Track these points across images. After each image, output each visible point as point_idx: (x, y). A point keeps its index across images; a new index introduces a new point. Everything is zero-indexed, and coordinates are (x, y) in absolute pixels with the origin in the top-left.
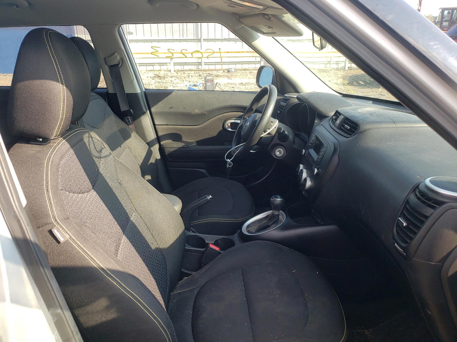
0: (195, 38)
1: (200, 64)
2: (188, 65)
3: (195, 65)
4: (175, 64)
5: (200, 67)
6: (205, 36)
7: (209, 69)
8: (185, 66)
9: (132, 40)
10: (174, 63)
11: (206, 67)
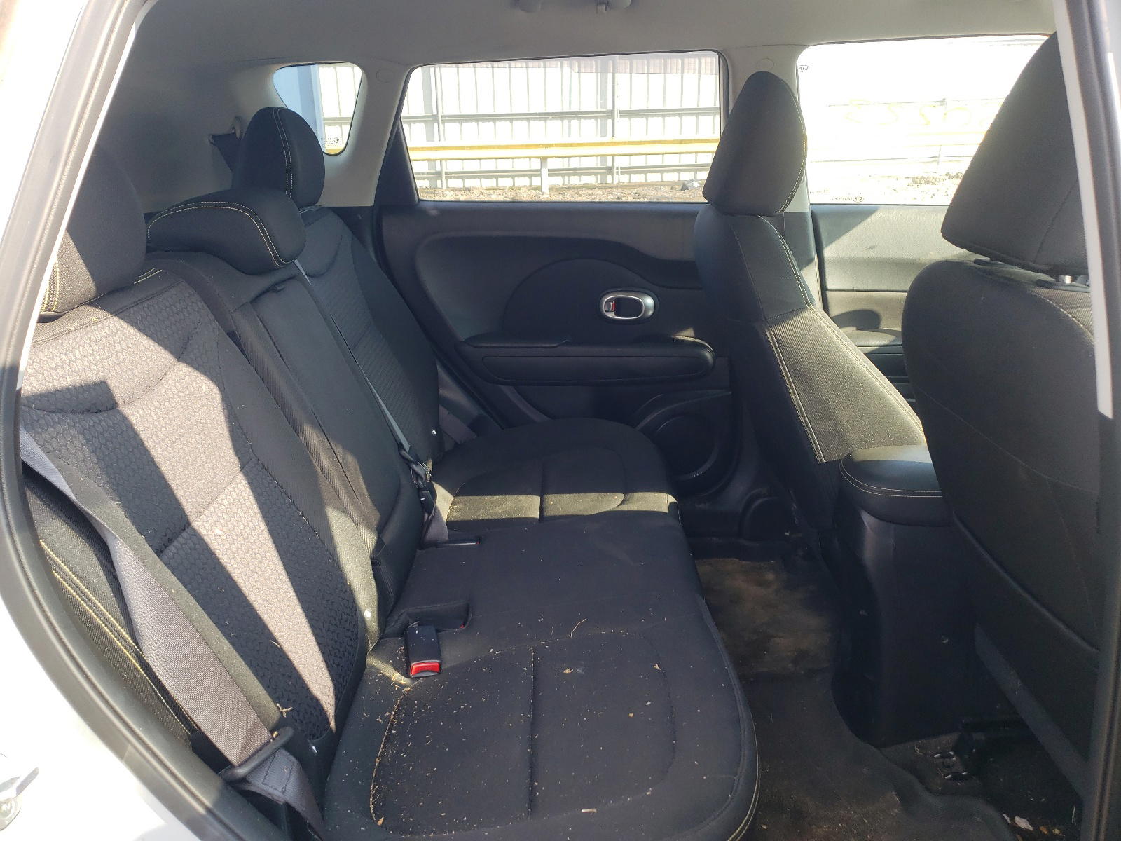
0: (599, 110)
1: (610, 170)
2: (580, 175)
3: (596, 174)
4: (553, 173)
5: (609, 178)
6: (622, 105)
7: (630, 184)
8: (572, 177)
9: (449, 116)
10: (549, 170)
11: (625, 179)
